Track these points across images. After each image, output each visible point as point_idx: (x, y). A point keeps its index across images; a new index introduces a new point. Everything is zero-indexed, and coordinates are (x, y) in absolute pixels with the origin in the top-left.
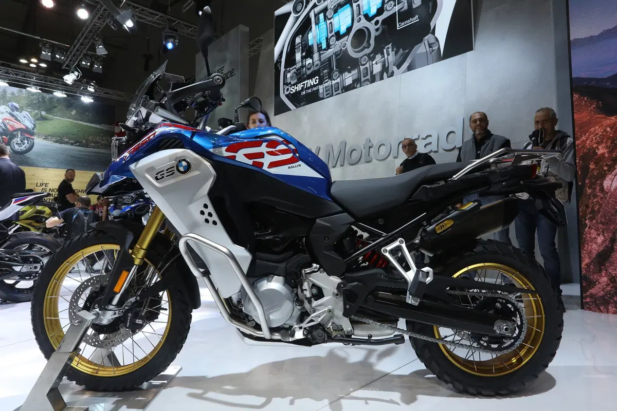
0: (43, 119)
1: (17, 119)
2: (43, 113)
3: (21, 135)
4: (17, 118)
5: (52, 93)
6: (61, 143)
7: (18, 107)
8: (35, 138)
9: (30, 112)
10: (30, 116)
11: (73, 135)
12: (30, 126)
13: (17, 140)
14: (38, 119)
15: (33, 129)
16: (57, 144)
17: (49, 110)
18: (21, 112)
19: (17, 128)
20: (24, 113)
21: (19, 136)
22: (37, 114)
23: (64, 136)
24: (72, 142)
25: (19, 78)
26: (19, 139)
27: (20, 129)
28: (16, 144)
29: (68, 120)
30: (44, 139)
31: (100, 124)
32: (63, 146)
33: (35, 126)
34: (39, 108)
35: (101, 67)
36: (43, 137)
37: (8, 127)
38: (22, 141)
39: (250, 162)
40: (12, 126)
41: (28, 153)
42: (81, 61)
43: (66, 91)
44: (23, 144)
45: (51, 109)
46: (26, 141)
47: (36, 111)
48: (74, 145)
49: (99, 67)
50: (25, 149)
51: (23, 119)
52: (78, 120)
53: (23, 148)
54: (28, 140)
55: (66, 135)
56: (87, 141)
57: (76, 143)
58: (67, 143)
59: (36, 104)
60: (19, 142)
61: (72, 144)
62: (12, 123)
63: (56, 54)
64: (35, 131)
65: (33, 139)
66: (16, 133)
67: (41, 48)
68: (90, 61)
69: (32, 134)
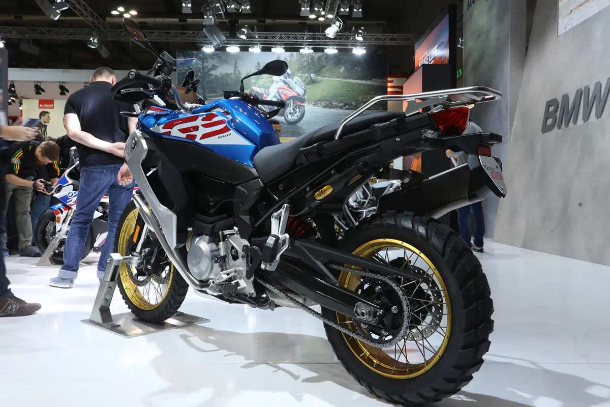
0: (313, 82)
1: (289, 87)
2: (313, 76)
3: (293, 104)
4: (289, 85)
5: (322, 50)
6: (330, 108)
7: (290, 73)
8: (306, 104)
9: (301, 77)
10: (300, 80)
11: (342, 96)
12: (301, 92)
13: (289, 109)
14: (308, 84)
15: (304, 95)
16: (326, 109)
17: (318, 72)
18: (293, 78)
19: (290, 96)
20: (296, 78)
21: (292, 105)
22: (307, 77)
23: (333, 99)
24: (341, 104)
25: (291, 41)
26: (291, 109)
27: (293, 98)
28: (290, 113)
29: (337, 79)
30: (314, 105)
31: (371, 79)
32: (332, 110)
33: (305, 91)
34: (309, 71)
35: (360, 10)
36: (313, 103)
37: (283, 96)
38: (294, 110)
39: (184, 135)
40: (285, 95)
41: (300, 123)
42: (339, 8)
43: (337, 45)
44: (295, 113)
45: (320, 70)
46: (297, 110)
47: (306, 74)
48: (343, 109)
49: (358, 11)
50: (297, 118)
51: (294, 85)
52: (346, 78)
53: (295, 117)
54: (299, 109)
55: (334, 97)
56: (357, 101)
57: (345, 105)
58: (336, 107)
59: (305, 67)
60: (292, 111)
61: (341, 108)
62: (285, 92)
63: (315, 7)
64: (306, 97)
65: (304, 107)
66: (289, 102)
67: (300, 4)
68: (348, 6)
69: (303, 101)
